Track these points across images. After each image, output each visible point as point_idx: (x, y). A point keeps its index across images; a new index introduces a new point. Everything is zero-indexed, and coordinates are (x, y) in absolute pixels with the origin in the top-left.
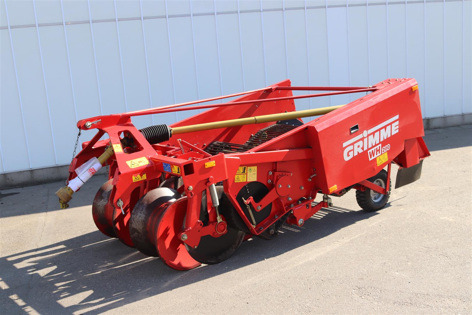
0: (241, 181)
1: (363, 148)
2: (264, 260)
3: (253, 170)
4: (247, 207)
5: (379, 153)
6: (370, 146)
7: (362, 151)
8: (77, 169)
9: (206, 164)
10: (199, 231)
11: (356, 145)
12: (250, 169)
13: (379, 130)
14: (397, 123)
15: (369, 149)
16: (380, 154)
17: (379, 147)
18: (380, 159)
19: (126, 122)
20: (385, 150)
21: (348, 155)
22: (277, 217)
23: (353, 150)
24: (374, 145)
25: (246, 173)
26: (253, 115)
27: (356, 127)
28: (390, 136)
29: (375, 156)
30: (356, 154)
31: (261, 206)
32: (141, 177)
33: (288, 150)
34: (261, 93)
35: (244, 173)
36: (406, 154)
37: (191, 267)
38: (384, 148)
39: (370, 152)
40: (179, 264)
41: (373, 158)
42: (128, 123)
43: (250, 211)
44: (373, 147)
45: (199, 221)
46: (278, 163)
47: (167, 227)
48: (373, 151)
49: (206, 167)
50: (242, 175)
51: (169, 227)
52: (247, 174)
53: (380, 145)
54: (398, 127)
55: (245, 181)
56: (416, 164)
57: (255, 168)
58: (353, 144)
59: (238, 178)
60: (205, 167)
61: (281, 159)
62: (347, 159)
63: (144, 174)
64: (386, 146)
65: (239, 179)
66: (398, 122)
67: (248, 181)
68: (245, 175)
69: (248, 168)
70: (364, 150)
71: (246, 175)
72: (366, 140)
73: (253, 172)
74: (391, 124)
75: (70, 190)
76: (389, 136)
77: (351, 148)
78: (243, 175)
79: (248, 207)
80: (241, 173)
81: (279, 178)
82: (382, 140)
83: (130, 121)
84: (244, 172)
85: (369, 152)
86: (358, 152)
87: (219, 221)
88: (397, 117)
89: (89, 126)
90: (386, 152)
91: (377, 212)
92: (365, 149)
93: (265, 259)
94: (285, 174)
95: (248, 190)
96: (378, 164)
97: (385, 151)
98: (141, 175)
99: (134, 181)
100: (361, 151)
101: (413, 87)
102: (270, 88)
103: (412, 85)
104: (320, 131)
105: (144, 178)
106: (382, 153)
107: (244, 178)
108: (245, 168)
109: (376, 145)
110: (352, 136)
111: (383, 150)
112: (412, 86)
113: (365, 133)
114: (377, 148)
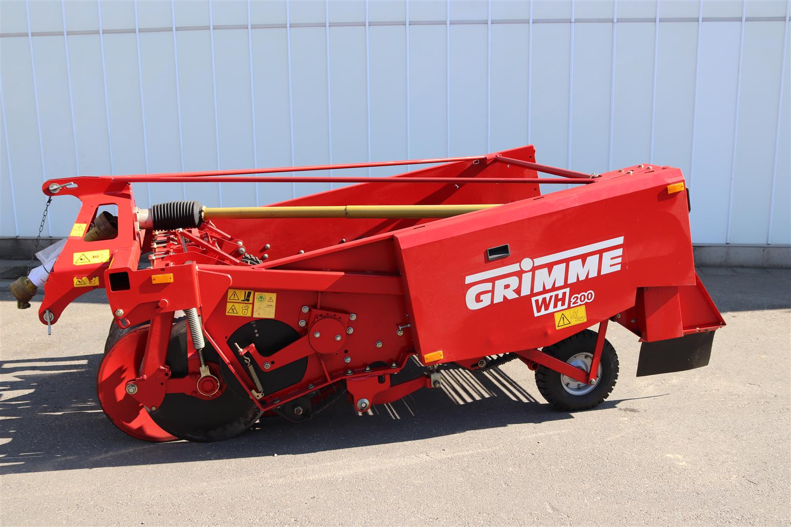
0: (240, 314)
1: (518, 291)
2: (274, 456)
3: (268, 299)
4: (245, 361)
5: (563, 304)
6: (538, 288)
7: (516, 296)
8: (39, 252)
9: (153, 277)
10: (162, 384)
11: (500, 284)
12: (261, 297)
13: (567, 261)
14: (619, 252)
15: (533, 294)
16: (566, 306)
17: (564, 294)
18: (563, 317)
19: (121, 190)
20: (579, 301)
21: (478, 299)
22: (311, 387)
23: (492, 291)
24: (548, 287)
25: (251, 301)
26: (447, 200)
27: (504, 249)
28: (596, 275)
29: (551, 309)
30: (498, 299)
31: (273, 363)
32: (89, 281)
33: (343, 274)
34: (469, 165)
35: (246, 302)
36: (646, 315)
37: (163, 438)
38: (577, 297)
39: (537, 301)
40: (141, 429)
41: (543, 312)
42: (124, 192)
43: (251, 368)
44: (545, 291)
45: (162, 368)
46: (320, 294)
47: (121, 368)
48: (544, 299)
49: (154, 282)
50: (242, 305)
51: (124, 368)
52: (253, 304)
53: (567, 290)
54: (620, 260)
55: (249, 315)
56: (673, 337)
57: (274, 296)
58: (492, 280)
59: (233, 308)
60: (152, 283)
61: (324, 287)
62: (472, 305)
63: (95, 277)
64: (584, 293)
65: (235, 310)
66: (621, 250)
67: (256, 315)
68: (249, 305)
69: (257, 294)
70: (522, 294)
71: (251, 306)
72: (527, 277)
73: (266, 303)
74: (600, 252)
75: (30, 283)
76: (593, 274)
77: (488, 286)
78: (245, 305)
79: (248, 360)
80: (240, 301)
81: (316, 320)
82: (572, 280)
83: (128, 189)
84: (248, 300)
85: (533, 299)
86: (505, 298)
87: (203, 375)
88: (620, 240)
89: (55, 190)
90: (580, 305)
91: (572, 414)
92: (525, 292)
93: (276, 455)
94: (335, 315)
95: (256, 331)
96: (557, 324)
97: (580, 303)
98: (90, 278)
99: (75, 286)
100: (511, 295)
101: (668, 186)
102: (483, 157)
103: (669, 181)
104: (406, 248)
105: (95, 283)
106: (572, 305)
107: (246, 311)
108: (249, 294)
109: (554, 289)
110: (488, 265)
111: (573, 301)
112: (669, 184)
113: (527, 263)
114: (557, 296)
